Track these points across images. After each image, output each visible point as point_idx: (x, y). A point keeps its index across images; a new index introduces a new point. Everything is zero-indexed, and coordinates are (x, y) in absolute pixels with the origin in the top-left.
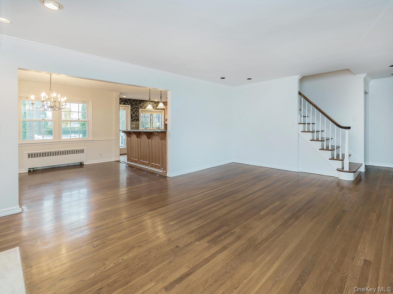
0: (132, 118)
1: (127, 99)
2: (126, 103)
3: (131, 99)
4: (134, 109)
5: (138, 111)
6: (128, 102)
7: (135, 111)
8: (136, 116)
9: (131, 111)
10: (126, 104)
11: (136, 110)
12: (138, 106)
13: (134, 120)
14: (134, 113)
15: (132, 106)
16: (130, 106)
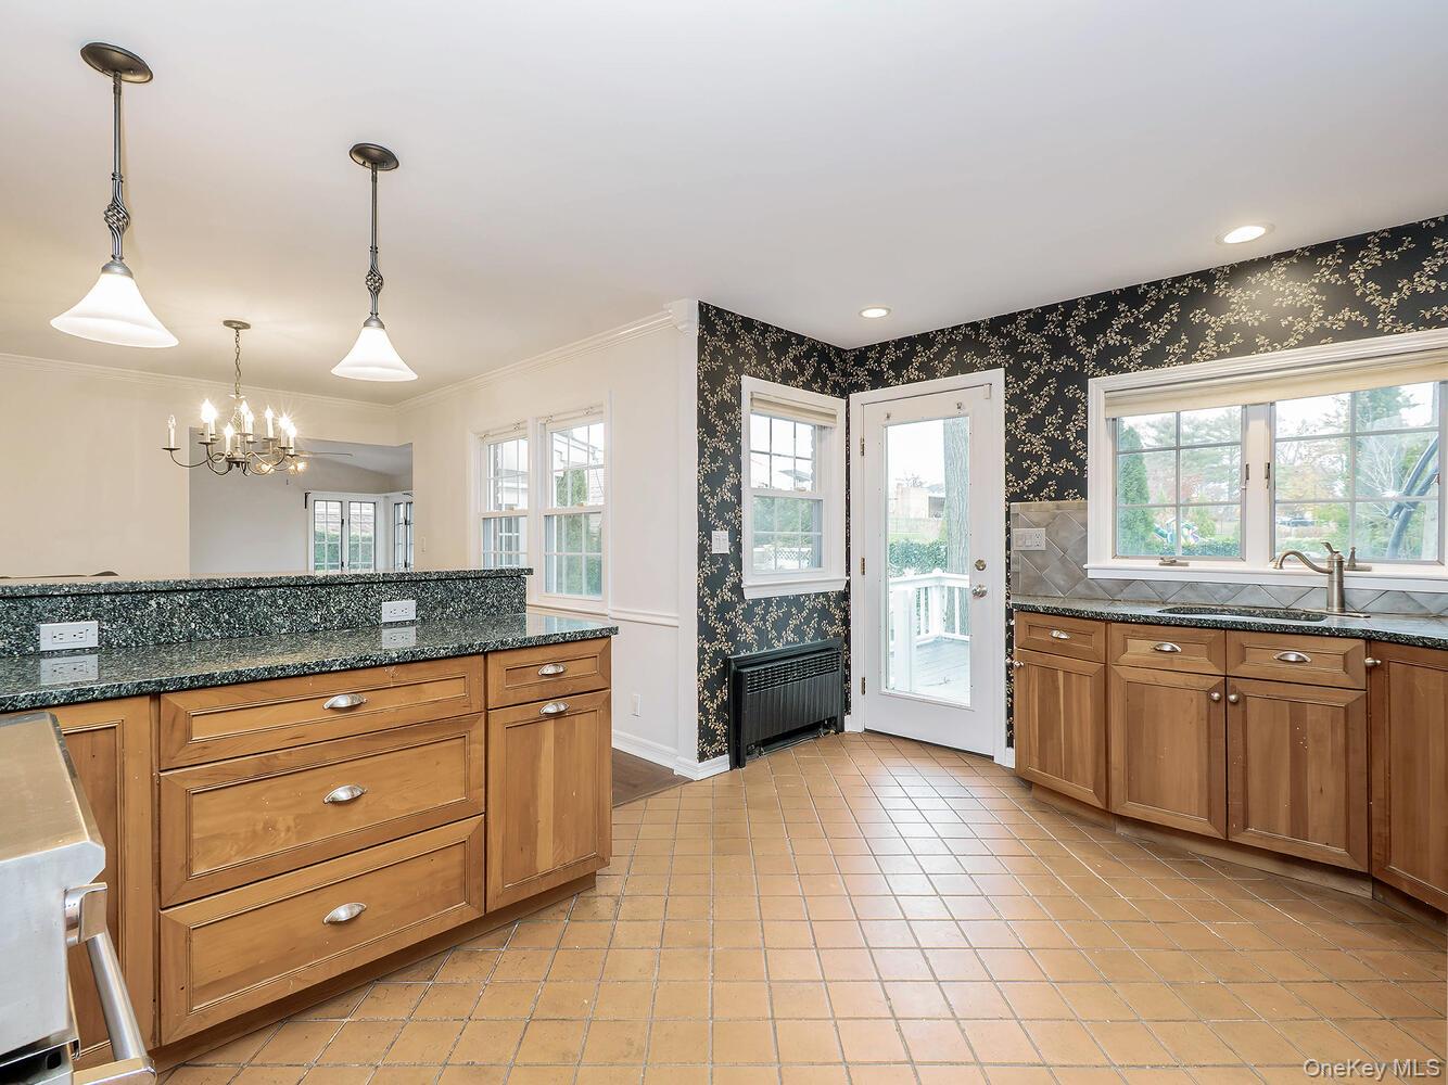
0: (1015, 469)
1: (975, 326)
2: (968, 358)
3: (1011, 318)
4: (1036, 388)
5: (1073, 408)
6: (983, 350)
7: (1050, 410)
8: (1060, 449)
9: (1010, 417)
10: (970, 368)
11: (1058, 400)
12: (1080, 359)
13: (1036, 490)
14: (1036, 425)
15: (1015, 372)
16: (998, 375)
